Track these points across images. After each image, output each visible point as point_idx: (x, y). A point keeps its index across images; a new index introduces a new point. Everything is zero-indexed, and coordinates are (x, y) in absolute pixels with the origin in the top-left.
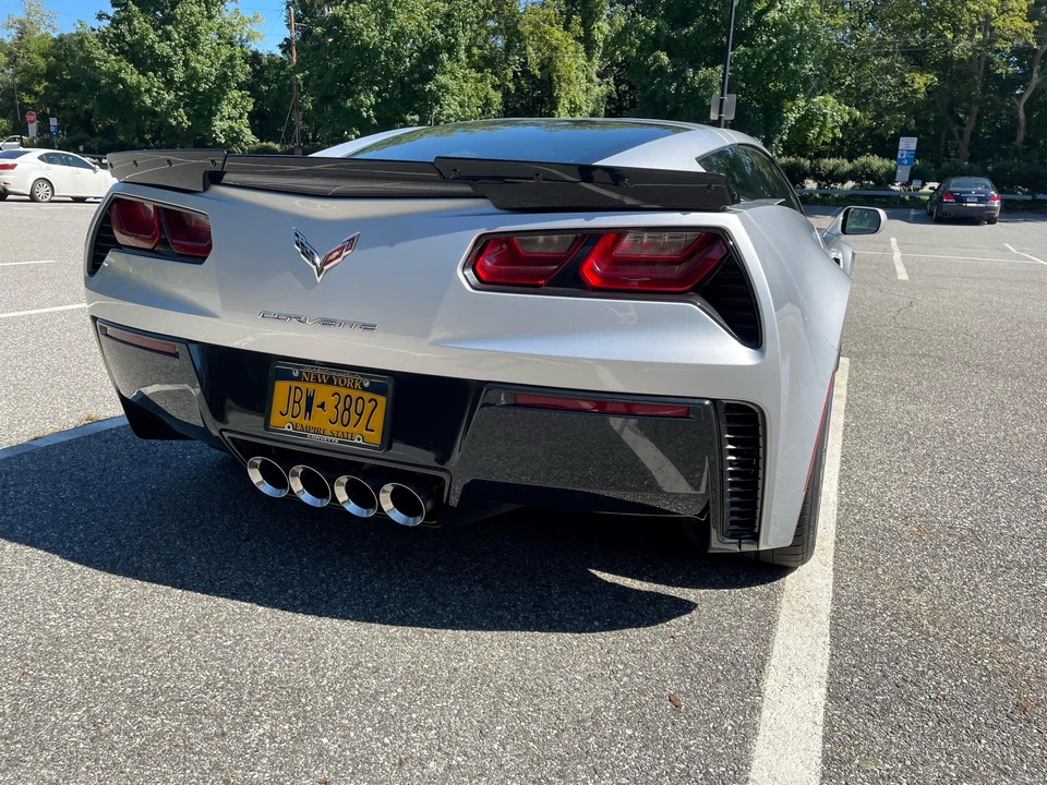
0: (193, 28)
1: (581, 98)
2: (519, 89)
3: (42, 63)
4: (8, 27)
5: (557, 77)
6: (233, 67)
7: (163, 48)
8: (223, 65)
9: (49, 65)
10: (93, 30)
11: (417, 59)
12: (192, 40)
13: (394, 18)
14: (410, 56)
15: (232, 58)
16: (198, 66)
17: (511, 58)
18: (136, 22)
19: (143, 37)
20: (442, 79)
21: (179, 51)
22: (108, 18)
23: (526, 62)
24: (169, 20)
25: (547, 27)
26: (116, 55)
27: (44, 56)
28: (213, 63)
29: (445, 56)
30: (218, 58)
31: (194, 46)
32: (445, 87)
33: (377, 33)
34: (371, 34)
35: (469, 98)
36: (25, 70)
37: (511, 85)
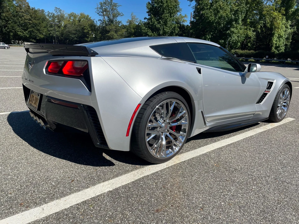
0: (166, 20)
1: (282, 33)
2: (262, 31)
3: (133, 31)
4: (128, 22)
5: (275, 27)
6: (175, 29)
7: (158, 26)
8: (172, 29)
9: (135, 31)
10: (143, 22)
11: (225, 24)
12: (165, 23)
13: (219, 13)
14: (223, 23)
15: (175, 27)
16: (166, 30)
17: (260, 22)
18: (152, 20)
19: (154, 23)
20: (232, 29)
21: (162, 26)
22: (147, 19)
23: (266, 23)
24: (161, 18)
25: (272, 11)
26: (147, 28)
27: (134, 29)
28: (170, 29)
29: (234, 23)
30: (171, 27)
31: (166, 25)
32: (233, 32)
33: (213, 17)
34: (212, 18)
35: (241, 35)
36: (130, 33)
37: (259, 30)
